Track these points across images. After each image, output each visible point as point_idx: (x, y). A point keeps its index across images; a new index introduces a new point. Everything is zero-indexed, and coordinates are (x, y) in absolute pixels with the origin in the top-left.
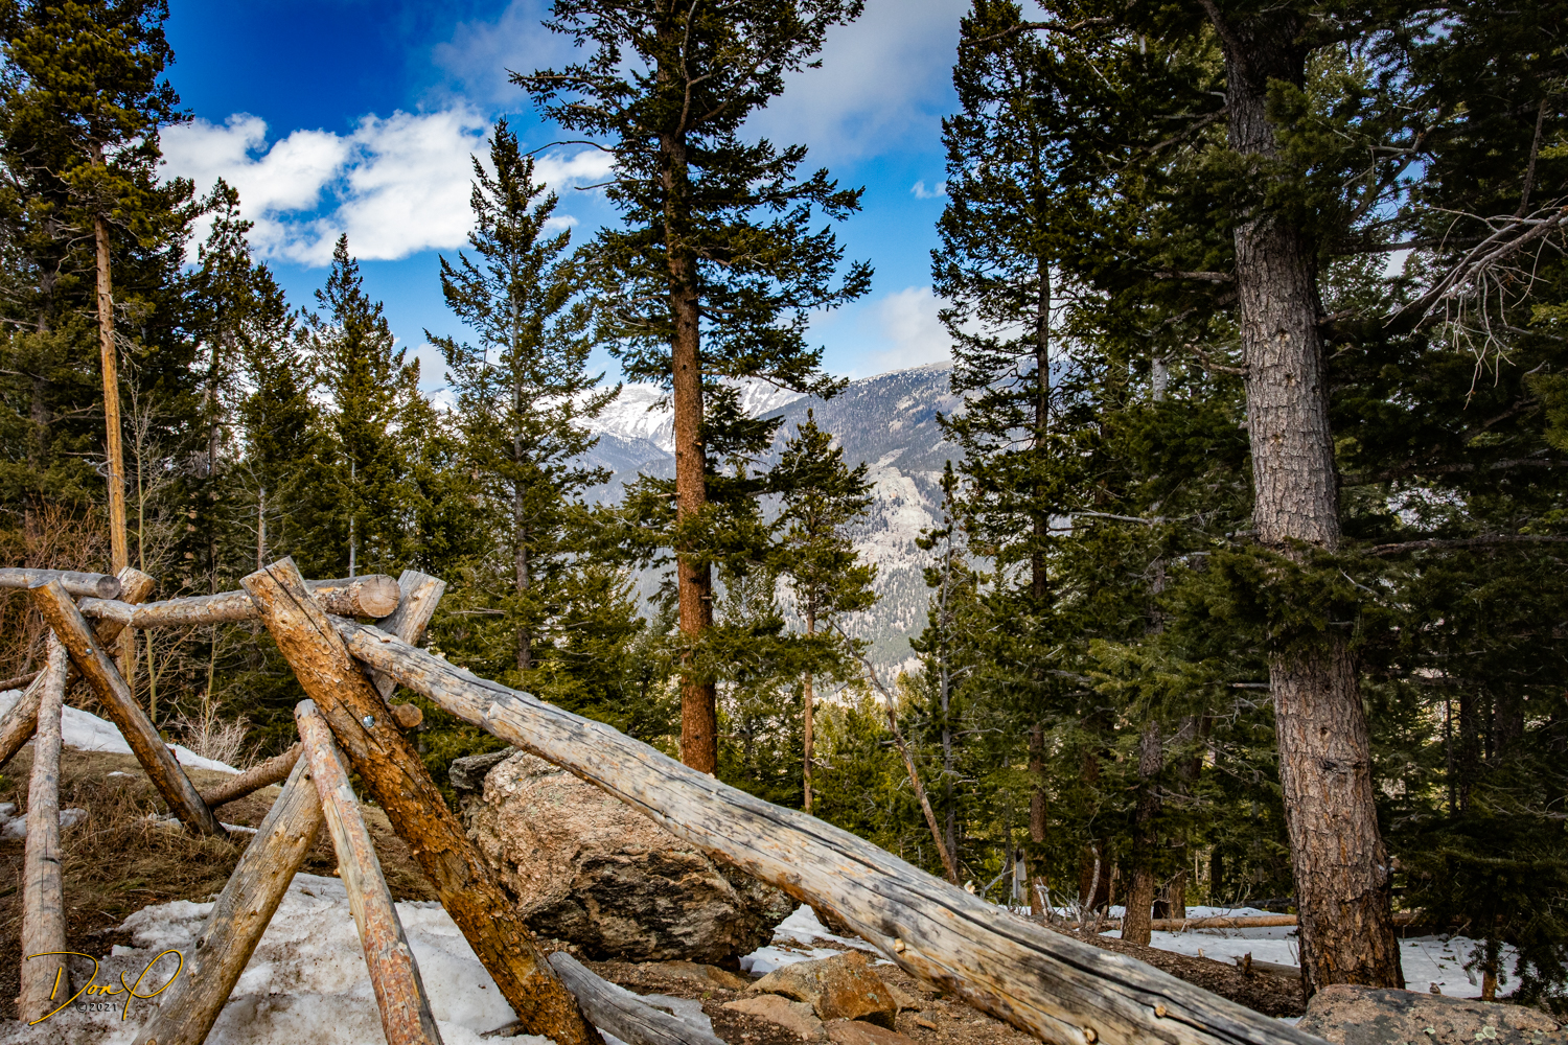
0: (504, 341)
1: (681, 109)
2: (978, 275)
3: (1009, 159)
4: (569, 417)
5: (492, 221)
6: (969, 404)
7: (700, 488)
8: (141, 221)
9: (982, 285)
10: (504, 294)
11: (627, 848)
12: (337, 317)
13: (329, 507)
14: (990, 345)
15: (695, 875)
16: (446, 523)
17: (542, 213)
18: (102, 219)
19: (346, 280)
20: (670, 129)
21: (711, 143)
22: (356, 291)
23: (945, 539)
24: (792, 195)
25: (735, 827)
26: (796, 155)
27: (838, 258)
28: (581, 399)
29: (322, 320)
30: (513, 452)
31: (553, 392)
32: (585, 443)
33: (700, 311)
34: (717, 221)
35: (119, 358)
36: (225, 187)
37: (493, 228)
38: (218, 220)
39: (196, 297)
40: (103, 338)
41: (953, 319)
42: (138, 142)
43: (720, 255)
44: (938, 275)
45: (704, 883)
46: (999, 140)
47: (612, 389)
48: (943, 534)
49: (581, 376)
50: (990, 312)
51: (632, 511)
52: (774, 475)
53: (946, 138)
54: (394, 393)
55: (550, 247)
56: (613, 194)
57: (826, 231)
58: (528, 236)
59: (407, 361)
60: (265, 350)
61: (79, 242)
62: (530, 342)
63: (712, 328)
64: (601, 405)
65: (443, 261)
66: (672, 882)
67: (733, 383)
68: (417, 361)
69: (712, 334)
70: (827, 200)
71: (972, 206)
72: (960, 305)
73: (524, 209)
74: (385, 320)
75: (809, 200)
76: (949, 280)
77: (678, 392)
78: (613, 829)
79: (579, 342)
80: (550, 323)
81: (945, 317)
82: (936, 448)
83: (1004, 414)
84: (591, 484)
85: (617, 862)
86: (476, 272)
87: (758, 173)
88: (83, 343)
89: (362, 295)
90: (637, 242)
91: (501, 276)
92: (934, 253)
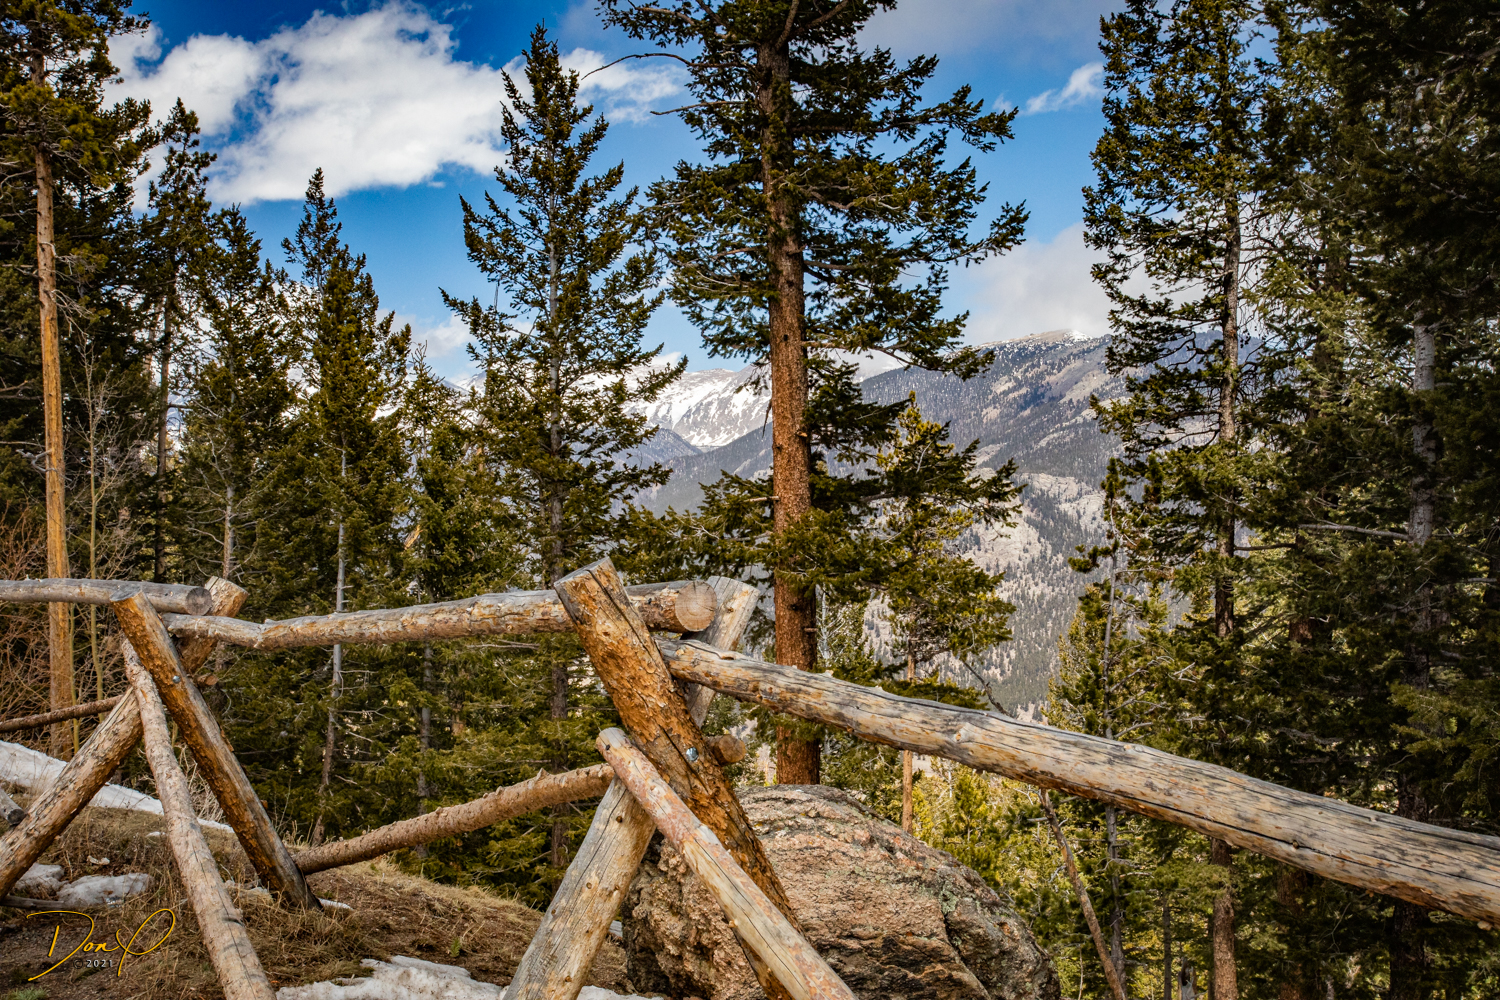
0: (541, 304)
1: (787, 12)
2: (1144, 220)
3: (1191, 68)
4: (621, 400)
5: (526, 152)
6: (1132, 386)
7: (804, 491)
8: (95, 154)
9: (1148, 232)
10: (539, 245)
11: (858, 930)
12: (308, 274)
13: (312, 512)
14: (1161, 309)
15: (939, 967)
16: (458, 533)
17: (589, 143)
18: (45, 152)
19: (322, 228)
20: (771, 38)
21: (818, 54)
22: (334, 241)
23: (1109, 560)
24: (925, 120)
25: (1432, 857)
26: (922, 68)
27: (978, 200)
28: (635, 377)
29: (291, 277)
30: (549, 445)
31: (599, 369)
32: (641, 432)
33: (804, 267)
34: (828, 152)
35: (61, 321)
36: (182, 111)
37: (527, 162)
38: (172, 152)
39: (149, 247)
40: (43, 298)
41: (1110, 276)
42: (86, 55)
43: (832, 197)
44: (1092, 220)
45: (950, 977)
46: (1177, 44)
47: (674, 367)
48: (1106, 552)
49: (636, 348)
50: (1163, 267)
51: (715, 520)
52: (895, 475)
53: (1105, 43)
54: (378, 369)
55: (597, 186)
56: (692, 120)
57: (965, 165)
58: (570, 174)
59: (396, 328)
60: (237, 313)
61: (15, 179)
62: (572, 307)
63: (817, 288)
64: (661, 385)
65: (464, 204)
66: (911, 975)
67: (850, 358)
68: (408, 328)
69: (817, 296)
70: (970, 126)
71: (1139, 131)
72: (1118, 258)
73: (566, 137)
74: (369, 278)
75: (945, 126)
76: (1104, 226)
77: (777, 369)
78: (839, 906)
79: (631, 306)
80: (597, 282)
81: (1100, 273)
82: (1043, 443)
83: (1178, 398)
84: (646, 484)
85: (845, 947)
86: (505, 217)
87: (876, 91)
88: (16, 304)
89: (340, 246)
90: (727, 180)
91: (534, 223)
92: (1087, 192)
